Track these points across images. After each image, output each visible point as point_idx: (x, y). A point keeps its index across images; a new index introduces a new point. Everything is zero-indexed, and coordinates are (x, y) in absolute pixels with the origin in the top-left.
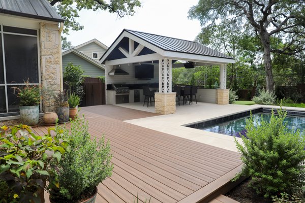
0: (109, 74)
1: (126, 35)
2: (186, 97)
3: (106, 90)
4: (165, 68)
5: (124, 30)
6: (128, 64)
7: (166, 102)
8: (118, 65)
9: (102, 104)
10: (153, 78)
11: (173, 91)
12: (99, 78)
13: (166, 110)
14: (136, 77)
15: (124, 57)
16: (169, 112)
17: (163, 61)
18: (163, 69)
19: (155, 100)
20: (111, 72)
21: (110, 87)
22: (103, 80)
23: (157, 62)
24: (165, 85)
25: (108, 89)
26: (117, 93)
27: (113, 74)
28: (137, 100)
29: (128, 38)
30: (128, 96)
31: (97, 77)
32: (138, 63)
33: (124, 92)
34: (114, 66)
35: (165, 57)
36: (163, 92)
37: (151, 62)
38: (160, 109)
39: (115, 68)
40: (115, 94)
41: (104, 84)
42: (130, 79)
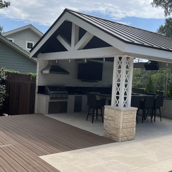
0: (42, 72)
1: (68, 17)
2: (147, 111)
3: (36, 94)
4: (124, 69)
5: (66, 10)
6: (68, 60)
7: (121, 122)
8: (55, 60)
9: (30, 113)
10: (101, 80)
11: (132, 105)
12: (30, 75)
13: (121, 135)
14: (78, 79)
15: (65, 50)
16: (125, 138)
17: (120, 58)
18: (119, 72)
19: (105, 117)
20: (44, 69)
21: (42, 90)
22: (34, 78)
23: (111, 60)
24: (122, 96)
25: (38, 92)
26: (51, 98)
27: (47, 72)
28: (78, 109)
29: (71, 23)
30: (66, 103)
31: (28, 74)
32: (83, 60)
33: (61, 98)
34: (49, 61)
35: (125, 53)
36: (117, 105)
37: (102, 59)
38: (112, 132)
39: (51, 64)
40: (49, 100)
41: (35, 84)
42: (70, 80)
